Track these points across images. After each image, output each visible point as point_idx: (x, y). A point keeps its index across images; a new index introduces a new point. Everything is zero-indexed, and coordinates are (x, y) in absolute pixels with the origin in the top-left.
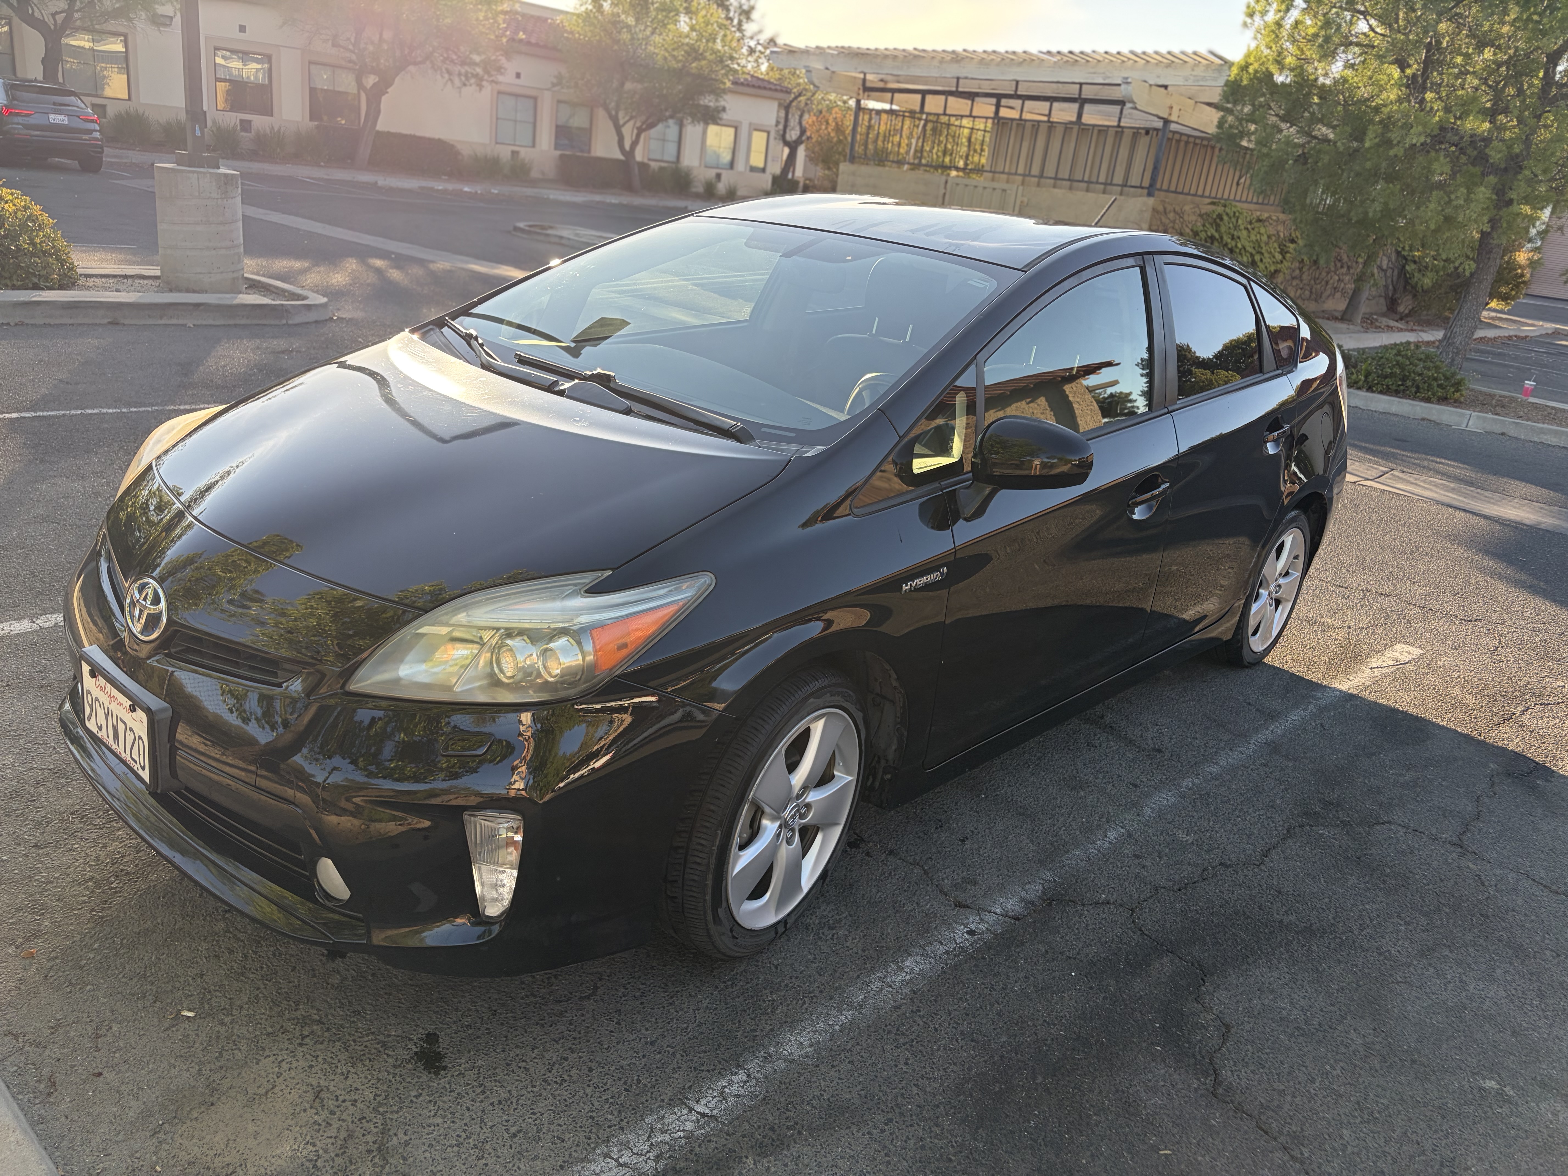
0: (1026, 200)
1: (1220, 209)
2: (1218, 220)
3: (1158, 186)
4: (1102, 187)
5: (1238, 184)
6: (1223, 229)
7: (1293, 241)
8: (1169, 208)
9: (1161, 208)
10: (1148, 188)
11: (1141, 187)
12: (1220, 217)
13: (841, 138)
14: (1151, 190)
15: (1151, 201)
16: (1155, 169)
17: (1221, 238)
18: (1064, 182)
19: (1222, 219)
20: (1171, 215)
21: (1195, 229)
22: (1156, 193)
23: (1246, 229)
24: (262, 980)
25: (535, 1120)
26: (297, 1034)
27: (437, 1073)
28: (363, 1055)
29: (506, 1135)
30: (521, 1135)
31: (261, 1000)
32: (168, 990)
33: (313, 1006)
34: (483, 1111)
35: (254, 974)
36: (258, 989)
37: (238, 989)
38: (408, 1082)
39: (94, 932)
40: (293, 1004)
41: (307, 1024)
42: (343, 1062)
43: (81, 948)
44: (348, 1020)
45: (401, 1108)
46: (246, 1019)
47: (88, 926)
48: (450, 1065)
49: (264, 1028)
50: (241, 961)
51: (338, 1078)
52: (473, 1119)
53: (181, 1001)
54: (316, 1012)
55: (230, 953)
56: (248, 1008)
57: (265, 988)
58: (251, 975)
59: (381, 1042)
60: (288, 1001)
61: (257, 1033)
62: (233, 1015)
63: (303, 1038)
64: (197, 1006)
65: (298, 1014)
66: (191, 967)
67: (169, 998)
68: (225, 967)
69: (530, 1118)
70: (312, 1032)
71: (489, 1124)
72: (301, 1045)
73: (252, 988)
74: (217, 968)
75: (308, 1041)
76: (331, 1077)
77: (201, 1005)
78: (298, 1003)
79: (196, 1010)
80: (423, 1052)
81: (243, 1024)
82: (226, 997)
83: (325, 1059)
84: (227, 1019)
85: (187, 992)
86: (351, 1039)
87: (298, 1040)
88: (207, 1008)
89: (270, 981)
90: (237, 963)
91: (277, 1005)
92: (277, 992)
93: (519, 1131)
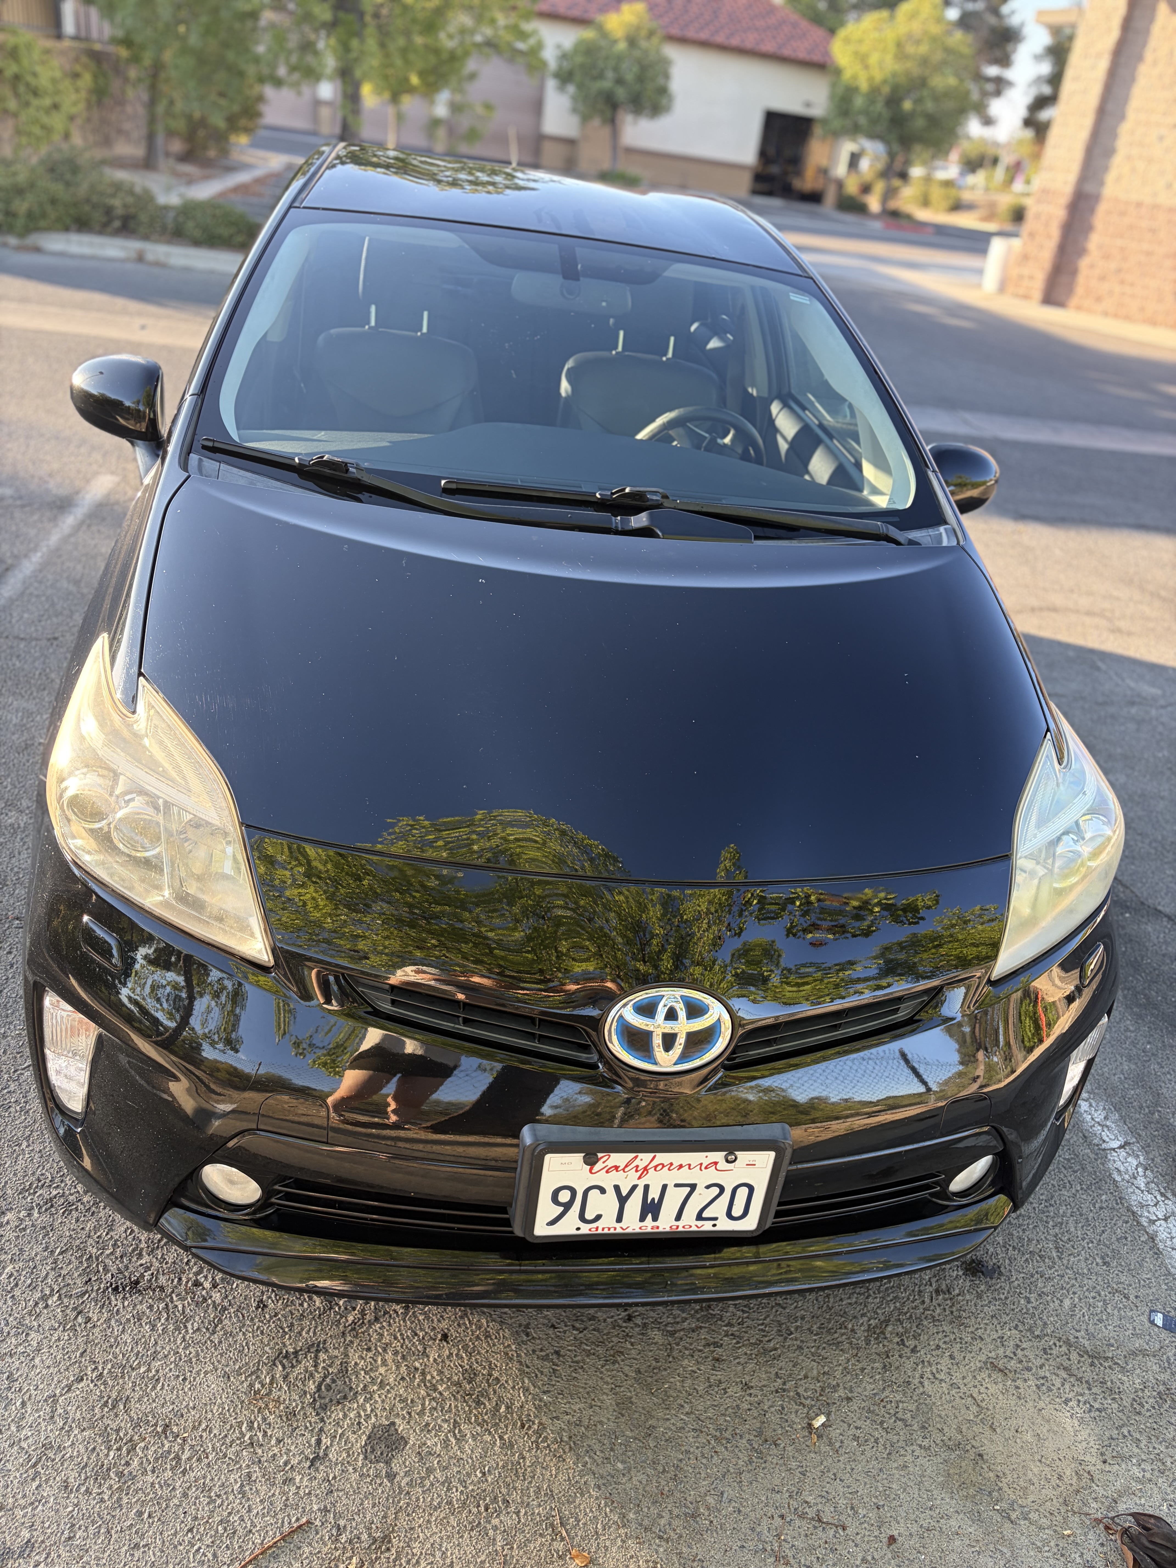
1: (12, 39)
2: (15, 54)
6: (25, 64)
7: (78, 76)
12: (16, 48)
17: (24, 76)
19: (20, 52)
23: (41, 62)
24: (786, 1339)
25: (1092, 1242)
26: (896, 1347)
27: (1001, 1274)
28: (952, 1312)
29: (1105, 1267)
30: (1108, 1259)
31: (823, 1353)
32: (758, 1425)
33: (855, 1317)
34: (1067, 1268)
35: (769, 1341)
36: (800, 1348)
37: (791, 1364)
38: (1006, 1298)
39: (587, 1459)
40: (843, 1331)
41: (883, 1333)
42: (956, 1331)
43: (615, 1483)
44: (891, 1300)
45: (1040, 1318)
46: (849, 1377)
47: (570, 1460)
48: (994, 1261)
49: (873, 1368)
50: (738, 1343)
51: (978, 1344)
52: (1076, 1279)
53: (787, 1421)
54: (865, 1319)
55: (717, 1347)
56: (831, 1368)
57: (802, 1341)
58: (772, 1344)
59: (937, 1292)
60: (836, 1332)
61: (877, 1377)
62: (838, 1385)
63: (904, 1345)
64: (805, 1411)
65: (861, 1333)
66: (724, 1389)
67: (775, 1431)
68: (742, 1360)
69: (1088, 1244)
70: (897, 1334)
71: (1085, 1271)
72: (914, 1350)
73: (797, 1352)
74: (740, 1367)
75: (911, 1343)
76: (975, 1349)
77: (804, 1406)
78: (842, 1326)
79: (813, 1414)
80: (967, 1270)
81: (856, 1383)
82: (801, 1379)
83: (945, 1342)
84: (841, 1392)
85: (773, 1409)
86: (922, 1310)
87: (906, 1350)
88: (813, 1403)
89: (792, 1333)
90: (740, 1347)
91: (838, 1343)
92: (815, 1335)
93: (1103, 1258)
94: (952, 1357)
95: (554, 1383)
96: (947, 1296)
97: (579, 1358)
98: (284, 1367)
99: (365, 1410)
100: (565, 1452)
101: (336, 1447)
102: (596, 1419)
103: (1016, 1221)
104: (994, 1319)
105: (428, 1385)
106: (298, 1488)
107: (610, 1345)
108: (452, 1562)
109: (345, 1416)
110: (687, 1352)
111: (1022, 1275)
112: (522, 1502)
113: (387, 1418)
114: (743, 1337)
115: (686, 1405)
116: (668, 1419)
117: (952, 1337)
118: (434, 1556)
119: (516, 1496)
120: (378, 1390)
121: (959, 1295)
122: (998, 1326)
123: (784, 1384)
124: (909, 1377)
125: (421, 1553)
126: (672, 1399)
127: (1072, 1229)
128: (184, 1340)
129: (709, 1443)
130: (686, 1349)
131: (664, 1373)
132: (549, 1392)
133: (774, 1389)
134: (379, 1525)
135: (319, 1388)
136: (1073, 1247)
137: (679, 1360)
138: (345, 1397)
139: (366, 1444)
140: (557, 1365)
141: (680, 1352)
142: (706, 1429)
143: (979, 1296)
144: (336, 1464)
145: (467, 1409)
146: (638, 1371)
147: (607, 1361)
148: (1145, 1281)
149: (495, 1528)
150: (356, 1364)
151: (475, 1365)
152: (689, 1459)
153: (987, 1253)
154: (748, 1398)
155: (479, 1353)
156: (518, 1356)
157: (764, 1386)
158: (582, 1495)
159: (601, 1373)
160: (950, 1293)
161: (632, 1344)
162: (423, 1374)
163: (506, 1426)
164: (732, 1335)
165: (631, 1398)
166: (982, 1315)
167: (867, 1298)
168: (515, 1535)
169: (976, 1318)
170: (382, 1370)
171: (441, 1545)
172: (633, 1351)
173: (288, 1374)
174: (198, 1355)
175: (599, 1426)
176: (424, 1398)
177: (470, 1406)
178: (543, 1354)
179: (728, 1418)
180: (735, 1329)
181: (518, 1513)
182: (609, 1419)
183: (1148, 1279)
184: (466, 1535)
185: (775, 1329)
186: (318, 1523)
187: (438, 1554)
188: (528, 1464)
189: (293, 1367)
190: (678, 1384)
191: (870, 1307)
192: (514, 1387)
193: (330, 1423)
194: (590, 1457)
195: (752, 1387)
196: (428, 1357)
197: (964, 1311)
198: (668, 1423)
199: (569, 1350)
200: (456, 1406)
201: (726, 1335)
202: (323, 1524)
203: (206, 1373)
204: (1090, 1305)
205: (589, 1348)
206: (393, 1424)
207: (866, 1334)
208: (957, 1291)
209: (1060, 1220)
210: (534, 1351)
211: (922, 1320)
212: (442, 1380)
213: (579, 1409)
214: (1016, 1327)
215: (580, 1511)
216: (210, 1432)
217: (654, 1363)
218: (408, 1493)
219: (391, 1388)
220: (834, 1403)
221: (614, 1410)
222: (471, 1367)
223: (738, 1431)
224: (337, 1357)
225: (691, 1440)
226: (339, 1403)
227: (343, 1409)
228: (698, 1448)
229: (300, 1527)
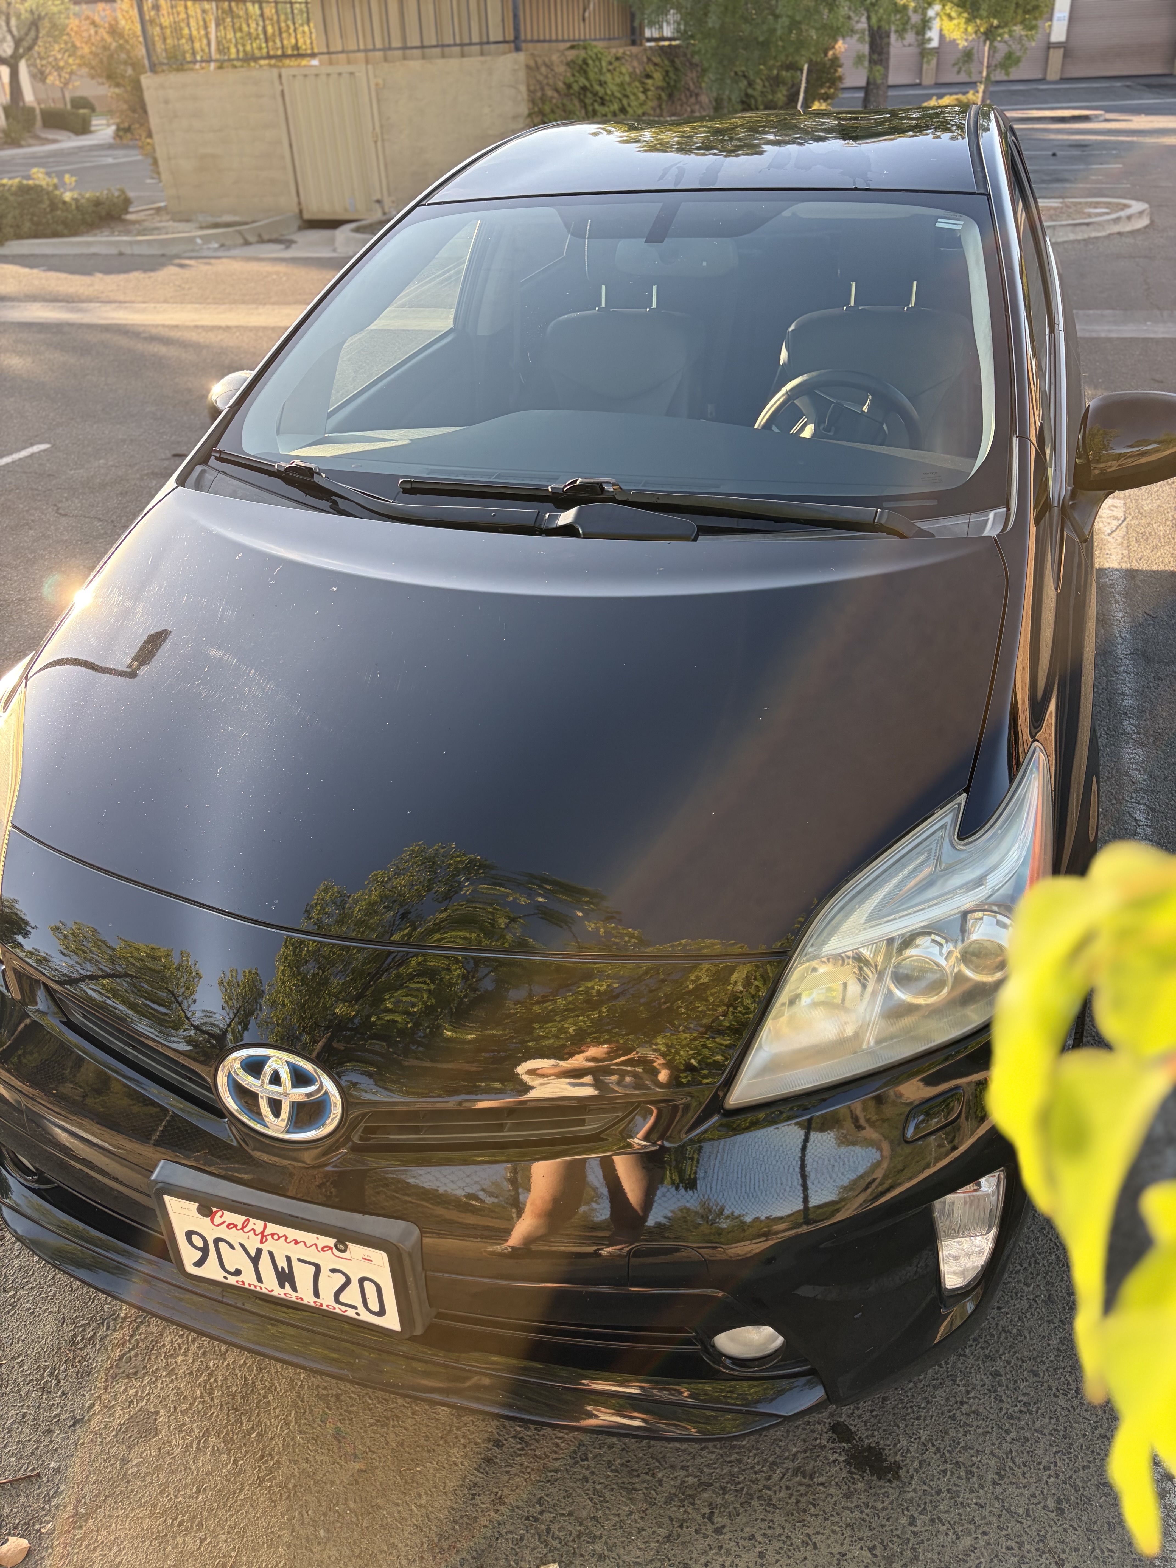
0: (380, 81)
1: (582, 54)
2: (584, 67)
3: (523, 37)
4: (478, 47)
5: (584, 20)
6: (592, 75)
7: (648, 76)
8: (540, 61)
9: (532, 64)
10: (514, 41)
11: (505, 42)
12: (585, 61)
13: (121, 42)
14: (517, 43)
15: (521, 57)
16: (516, 16)
17: (592, 86)
18: (415, 51)
19: (587, 64)
20: (543, 69)
21: (567, 81)
22: (524, 45)
23: (609, 71)
24: (576, 1463)
25: (1057, 1477)
26: (699, 1519)
27: (897, 1477)
28: (798, 1502)
29: (1053, 1515)
30: (1065, 1505)
31: (608, 1495)
32: (484, 1546)
33: (672, 1467)
34: (997, 1498)
35: (557, 1459)
36: (586, 1479)
37: (563, 1494)
38: (884, 1509)
39: (296, 1514)
40: (648, 1477)
41: (693, 1497)
42: (788, 1526)
43: (306, 1547)
44: (730, 1462)
45: (913, 1549)
46: (619, 1532)
47: (281, 1507)
48: (898, 1458)
49: (654, 1532)
50: (522, 1449)
51: (809, 1552)
52: (1000, 1516)
53: (516, 1554)
54: (684, 1473)
55: (498, 1446)
56: (605, 1514)
57: (593, 1473)
58: (557, 1464)
59: (797, 1471)
60: (638, 1476)
61: (653, 1545)
62: (601, 1537)
63: (710, 1519)
64: (545, 1551)
65: (668, 1486)
66: (474, 1495)
67: (497, 1559)
68: (513, 1470)
69: (1049, 1476)
70: (711, 1504)
71: (1021, 1511)
72: (718, 1531)
73: (579, 1483)
74: (506, 1477)
75: (719, 1520)
76: (798, 1555)
77: (546, 1546)
78: (651, 1472)
79: (551, 1558)
80: (853, 1457)
81: (622, 1542)
82: (563, 1514)
83: (764, 1535)
84: (599, 1547)
85: (510, 1536)
86: (761, 1487)
87: (709, 1525)
88: (559, 1546)
89: (587, 1459)
90: (520, 1455)
91: (633, 1489)
92: (612, 1471)
93: (1059, 1501)
94: (761, 1555)
95: (315, 1425)
96: (806, 1481)
97: (354, 1409)
98: (108, 1328)
99: (143, 1392)
100: (281, 1499)
101: (100, 1417)
102: (331, 1477)
103: (963, 1418)
104: (849, 1529)
105: (208, 1387)
106: (51, 1441)
107: (392, 1406)
108: (120, 1562)
109: (126, 1390)
110: (463, 1441)
111: (926, 1488)
112: (213, 1532)
113: (155, 1407)
114: (531, 1445)
115: (424, 1497)
116: (398, 1505)
117: (779, 1531)
118: (110, 1549)
119: (212, 1524)
120: (165, 1377)
121: (822, 1484)
122: (848, 1540)
123: (541, 1513)
124: (691, 1558)
125: (103, 1542)
126: (415, 1485)
127: (1040, 1452)
128: (53, 1278)
129: (422, 1545)
130: (464, 1437)
131: (425, 1454)
132: (305, 1433)
133: (526, 1514)
134: (88, 1501)
135: (121, 1358)
136: (1024, 1474)
137: (449, 1446)
138: (136, 1373)
139: (124, 1424)
140: (330, 1409)
141: (456, 1438)
142: (427, 1530)
143: (848, 1496)
144: (91, 1432)
145: (225, 1422)
146: (401, 1444)
147: (378, 1421)
148: (1102, 1551)
149: (176, 1546)
150: (164, 1345)
151: (258, 1383)
152: (391, 1554)
153: (895, 1445)
154: (492, 1513)
155: (268, 1372)
156: (302, 1386)
157: (518, 1507)
158: (269, 1547)
159: (365, 1432)
160: (811, 1478)
161: (414, 1413)
162: (210, 1375)
163: (247, 1452)
164: (521, 1438)
165: (377, 1468)
166: (836, 1519)
167: (702, 1449)
168: (187, 1560)
169: (826, 1519)
170: (180, 1359)
171: (122, 1542)
172: (410, 1421)
173: (107, 1336)
174: (54, 1295)
175: (329, 1486)
176: (196, 1399)
177: (229, 1421)
178: (325, 1392)
179: (457, 1527)
180: (529, 1433)
181: (202, 1541)
182: (342, 1482)
183: (1111, 1551)
184: (148, 1542)
185: (572, 1449)
186: (45, 1479)
187: (115, 1549)
188: (242, 1497)
189: (115, 1330)
190: (431, 1471)
191: (698, 1461)
192: (278, 1416)
193: (110, 1393)
194: (300, 1513)
195: (504, 1503)
196: (225, 1359)
197: (814, 1506)
198: (395, 1508)
199: (350, 1398)
200: (217, 1416)
201: (514, 1437)
202: (48, 1482)
203: (50, 1313)
204: (997, 1556)
205: (370, 1402)
206: (157, 1413)
207: (673, 1491)
208: (822, 1480)
209: (1028, 1435)
210: (318, 1387)
211: (752, 1499)
212: (222, 1386)
213: (321, 1462)
214: (871, 1550)
215: (257, 1562)
216: (21, 1366)
217: (422, 1441)
218: (128, 1482)
219: (176, 1379)
220: (582, 1555)
221: (353, 1475)
222: (253, 1383)
223: (458, 1545)
224: (153, 1333)
225: (406, 1535)
226: (128, 1377)
227: (128, 1383)
228: (407, 1545)
229: (29, 1477)
